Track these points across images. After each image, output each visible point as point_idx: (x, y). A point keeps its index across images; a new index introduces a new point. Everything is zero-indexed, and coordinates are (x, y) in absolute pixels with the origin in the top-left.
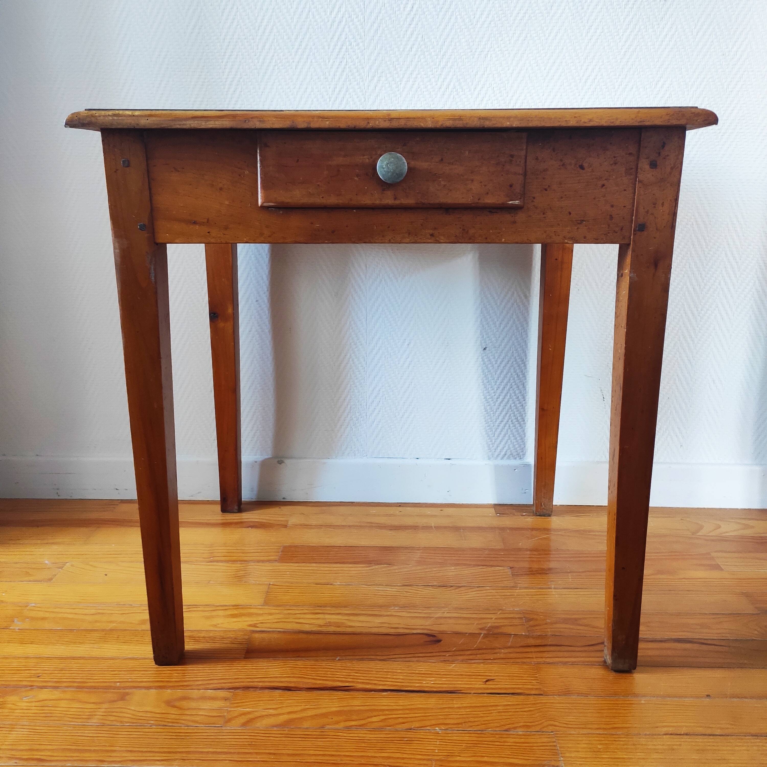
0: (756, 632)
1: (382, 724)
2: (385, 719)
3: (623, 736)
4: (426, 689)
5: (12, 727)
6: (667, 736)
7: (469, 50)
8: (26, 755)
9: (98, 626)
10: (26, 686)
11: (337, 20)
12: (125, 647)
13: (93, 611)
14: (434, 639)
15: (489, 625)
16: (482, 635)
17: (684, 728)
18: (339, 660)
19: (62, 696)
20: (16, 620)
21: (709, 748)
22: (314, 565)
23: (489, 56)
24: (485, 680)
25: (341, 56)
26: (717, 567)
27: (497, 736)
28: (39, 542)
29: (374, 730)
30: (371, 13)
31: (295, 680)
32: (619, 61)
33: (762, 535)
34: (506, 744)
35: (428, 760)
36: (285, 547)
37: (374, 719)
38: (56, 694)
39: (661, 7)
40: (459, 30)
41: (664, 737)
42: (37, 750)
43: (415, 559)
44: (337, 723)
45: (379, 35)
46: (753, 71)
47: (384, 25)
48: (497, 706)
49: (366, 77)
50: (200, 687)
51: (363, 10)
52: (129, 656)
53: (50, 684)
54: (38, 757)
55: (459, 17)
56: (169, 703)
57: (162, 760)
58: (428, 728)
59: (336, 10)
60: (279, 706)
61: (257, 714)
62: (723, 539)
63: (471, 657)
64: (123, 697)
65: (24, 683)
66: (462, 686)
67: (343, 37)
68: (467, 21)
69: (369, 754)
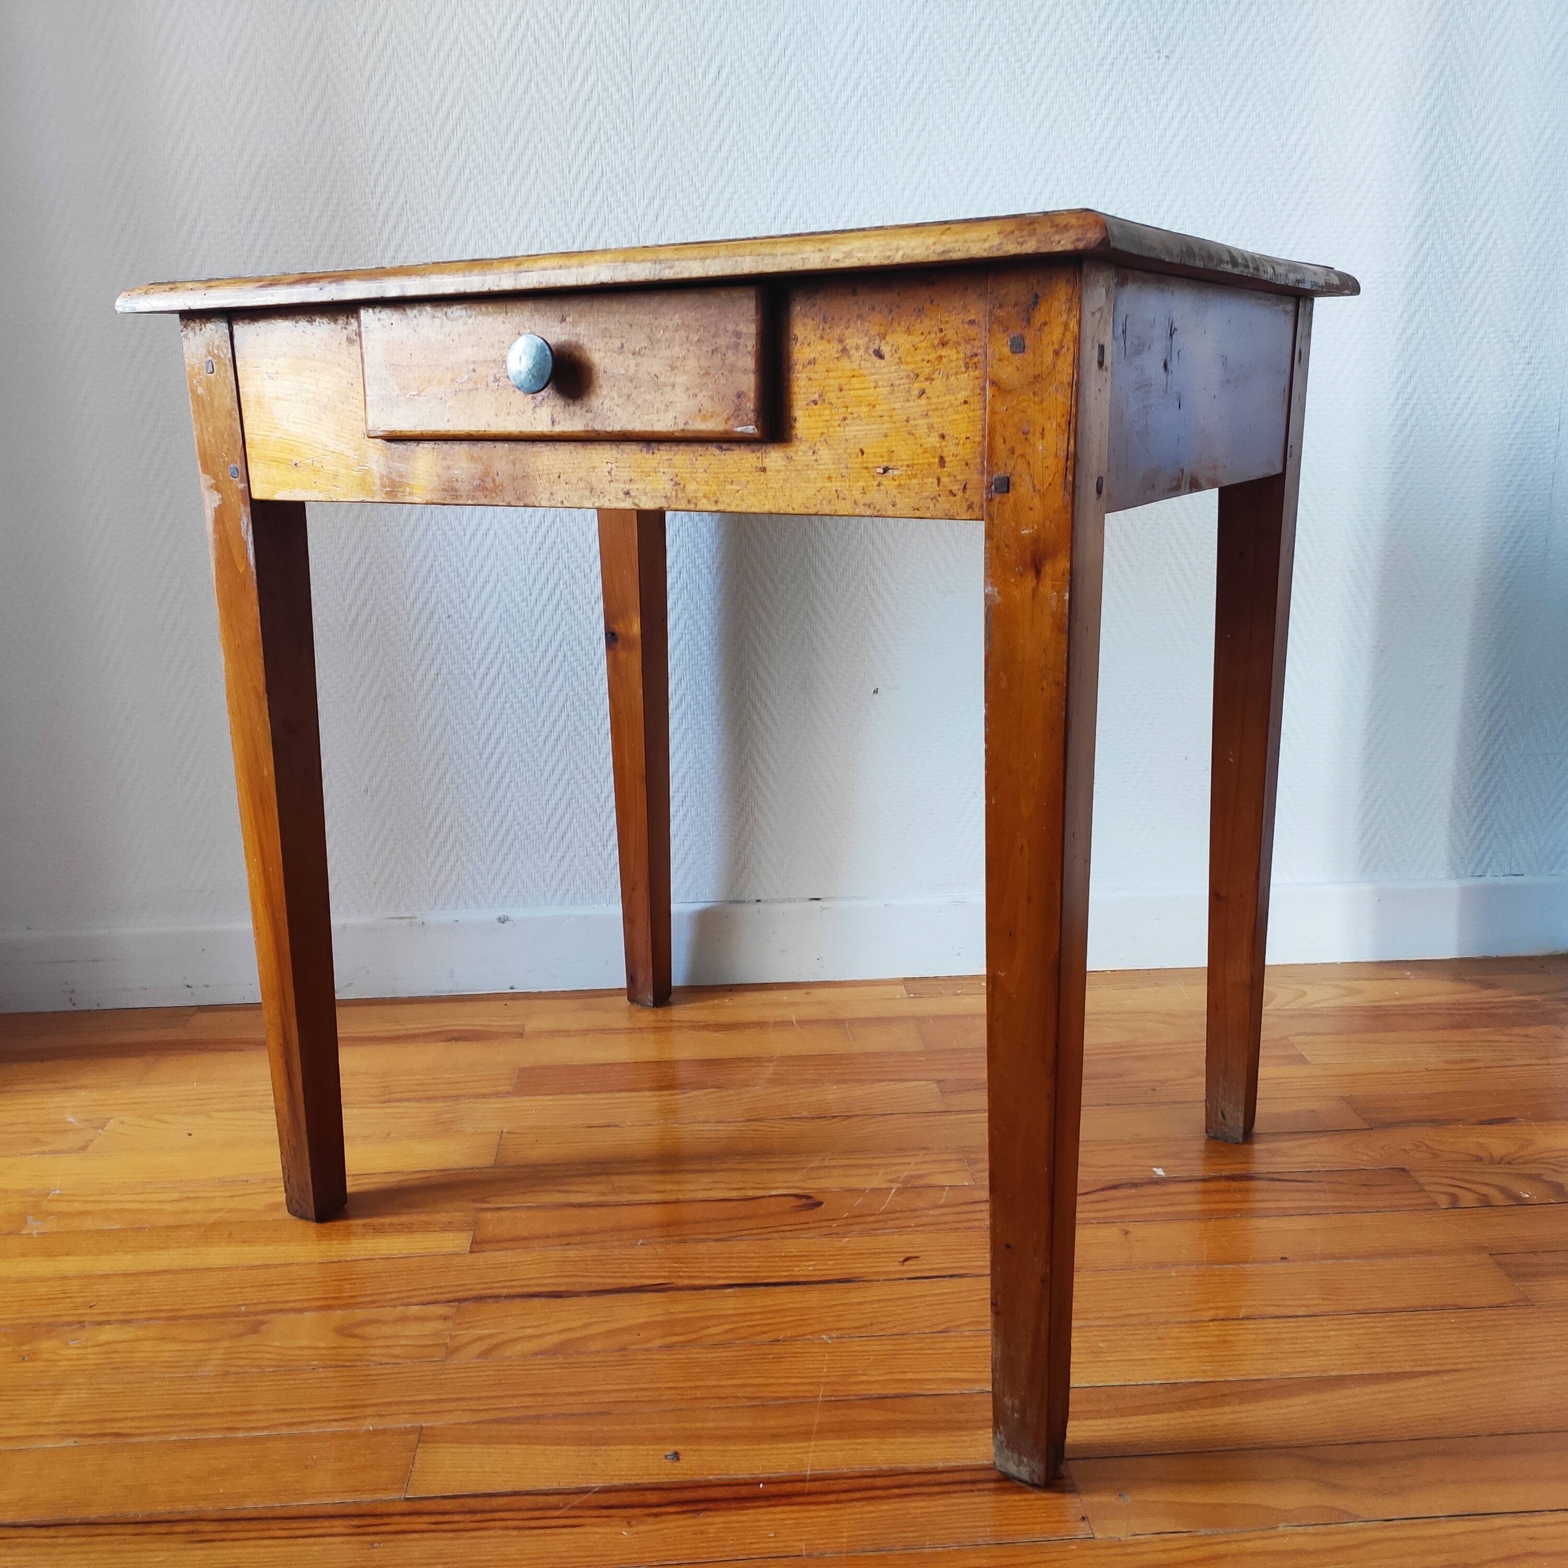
0: (1366, 1158)
1: (729, 1336)
2: (733, 1329)
3: (1141, 1327)
4: (802, 1279)
5: (58, 1388)
6: (1216, 1323)
7: (825, 149)
8: (93, 1429)
9: (187, 1219)
10: (69, 1324)
11: (583, 96)
12: (246, 1249)
13: (176, 1196)
14: (810, 1201)
15: (905, 1174)
16: (894, 1190)
17: (1243, 1310)
18: (642, 1244)
19: (141, 1333)
20: (30, 1219)
21: (1284, 1336)
22: (581, 1096)
23: (861, 158)
24: (902, 1259)
25: (591, 161)
26: (1301, 1060)
27: (928, 1341)
28: (48, 1086)
29: (716, 1345)
30: (644, 82)
31: (566, 1280)
32: (1091, 166)
33: (1378, 1004)
34: (944, 1351)
35: (811, 1384)
36: (523, 1070)
37: (713, 1330)
38: (128, 1333)
39: (1160, 68)
40: (804, 113)
41: (1211, 1324)
42: (111, 1420)
43: (765, 1076)
44: (649, 1340)
45: (659, 122)
46: (1324, 179)
47: (669, 106)
48: (926, 1296)
49: (640, 199)
50: (395, 1303)
51: (630, 77)
52: (257, 1263)
53: (113, 1318)
54: (115, 1431)
55: (803, 89)
56: (343, 1331)
57: (344, 1419)
58: (809, 1337)
59: (579, 78)
60: (543, 1322)
61: (504, 1337)
62: (1310, 1014)
63: (876, 1225)
64: (255, 1329)
65: (66, 1319)
66: (864, 1270)
67: (595, 126)
68: (819, 95)
69: (710, 1383)
